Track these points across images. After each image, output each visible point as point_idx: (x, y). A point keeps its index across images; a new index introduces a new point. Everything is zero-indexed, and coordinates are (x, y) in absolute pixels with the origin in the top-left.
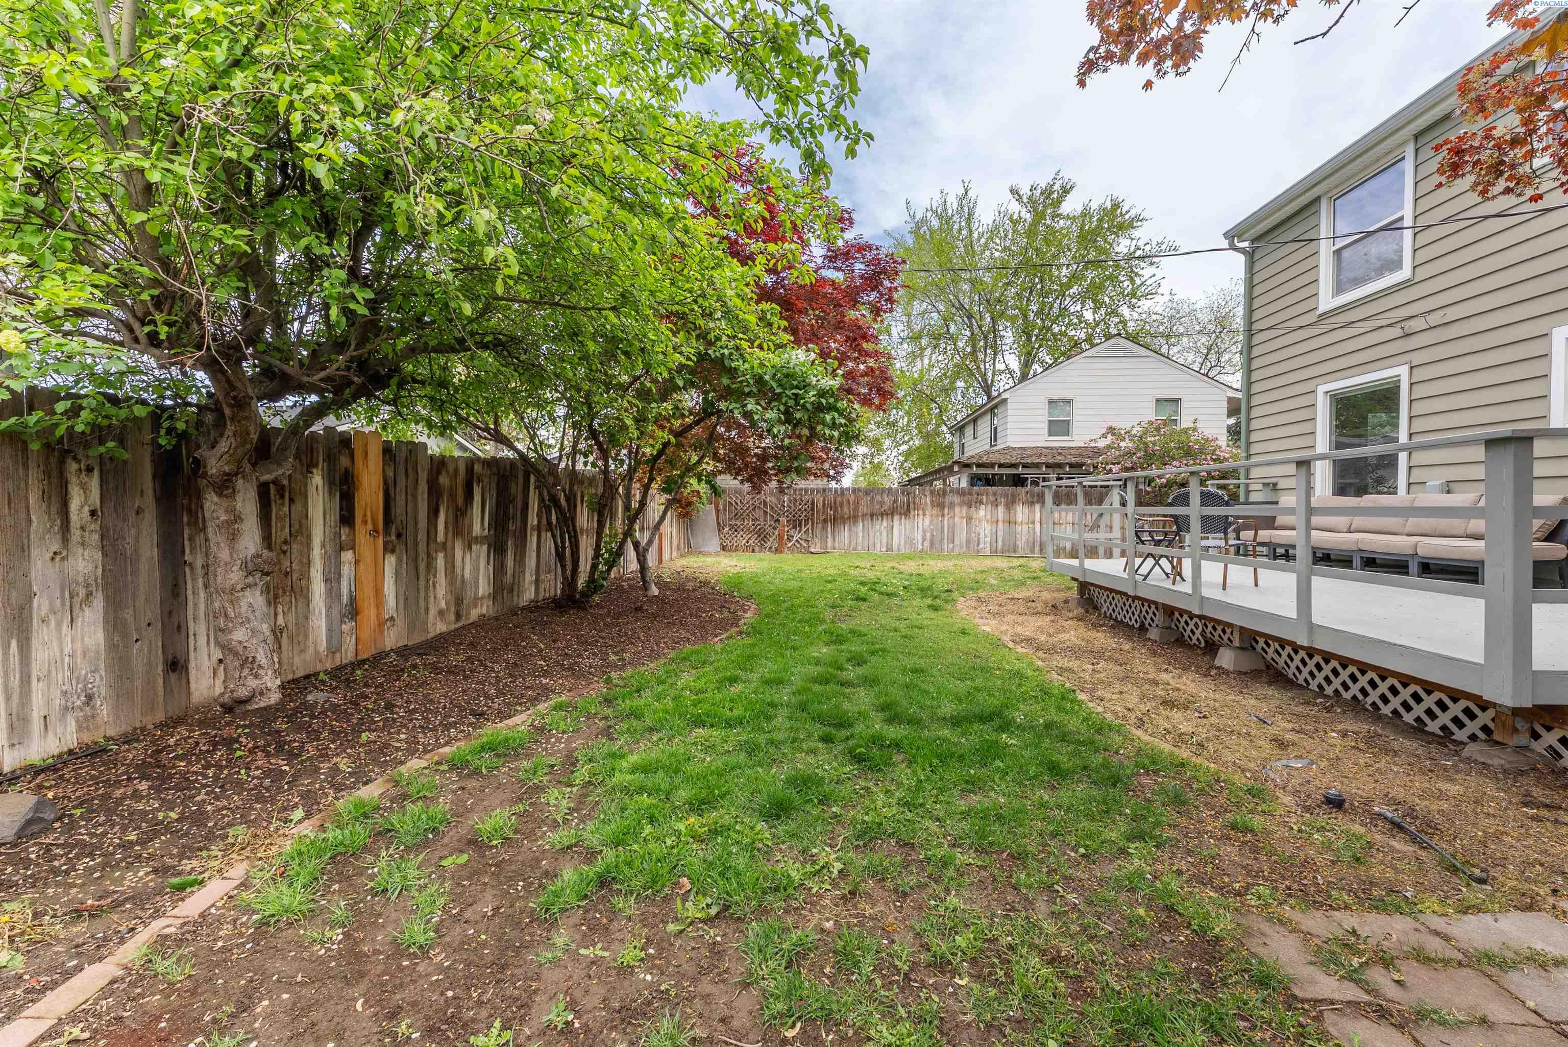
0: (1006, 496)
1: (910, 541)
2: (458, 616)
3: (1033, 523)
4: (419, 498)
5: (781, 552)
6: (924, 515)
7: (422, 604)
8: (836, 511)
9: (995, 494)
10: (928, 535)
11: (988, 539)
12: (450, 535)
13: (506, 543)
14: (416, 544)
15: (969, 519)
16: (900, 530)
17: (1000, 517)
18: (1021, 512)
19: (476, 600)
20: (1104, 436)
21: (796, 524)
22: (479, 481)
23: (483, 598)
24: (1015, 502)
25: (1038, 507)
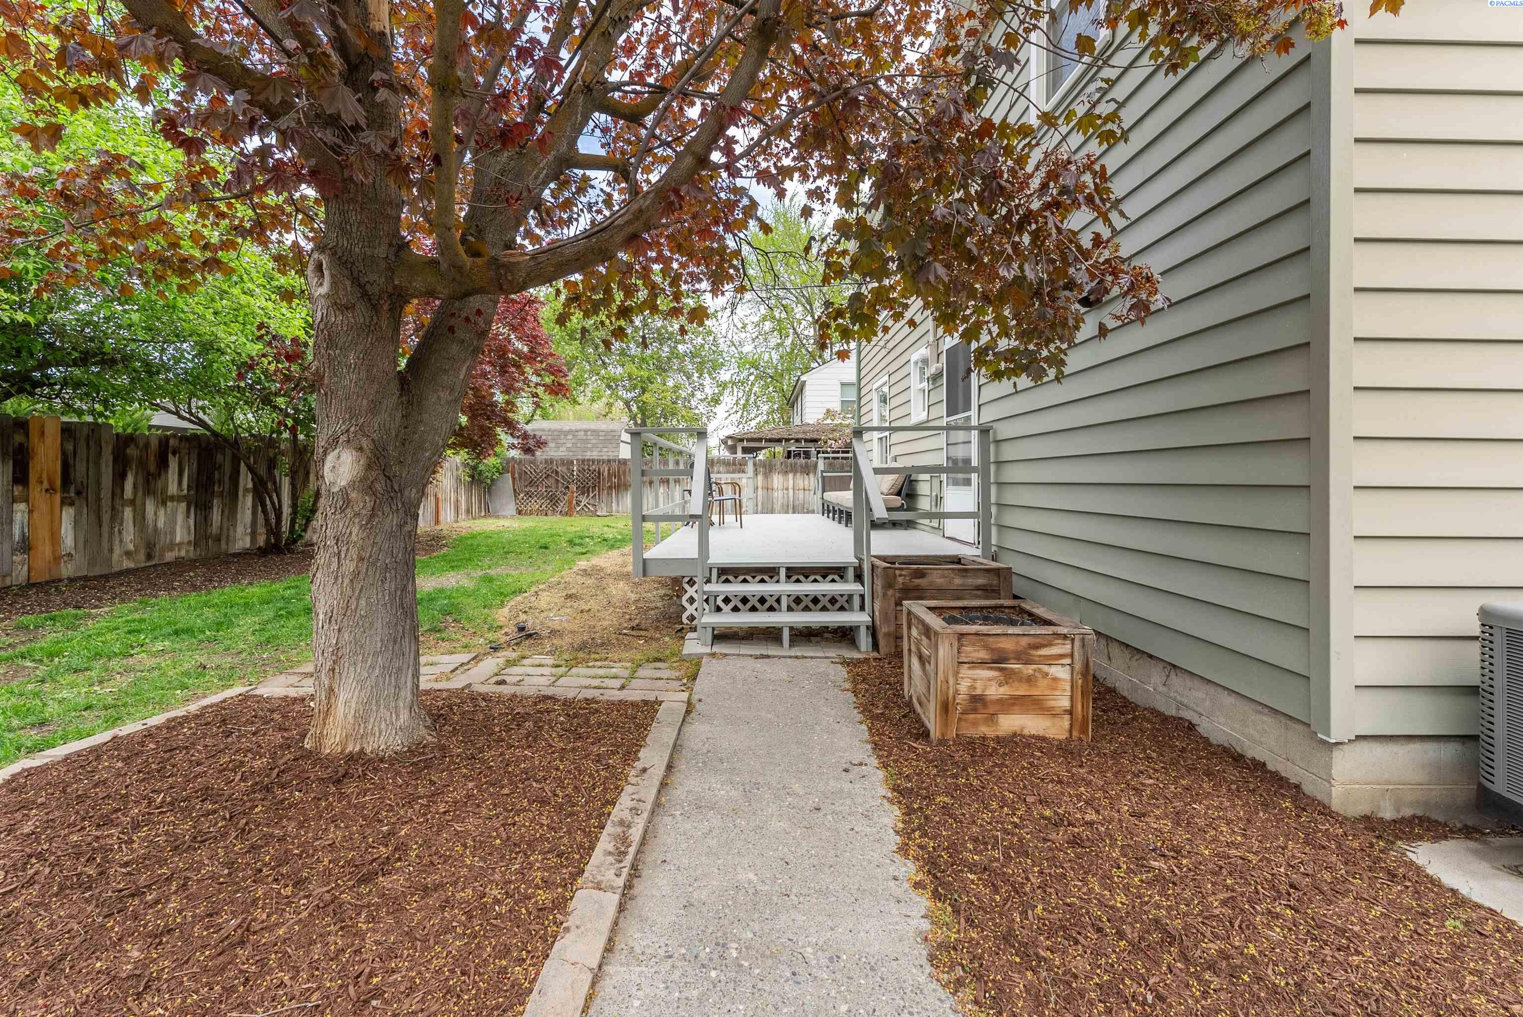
2: (149, 557)
3: (787, 489)
4: (103, 466)
5: (571, 516)
7: (105, 545)
8: (619, 479)
12: (140, 494)
13: (211, 502)
14: (99, 499)
17: (760, 484)
18: (777, 480)
19: (172, 546)
21: (584, 490)
22: (174, 454)
23: (181, 544)
24: (771, 471)
25: (791, 476)
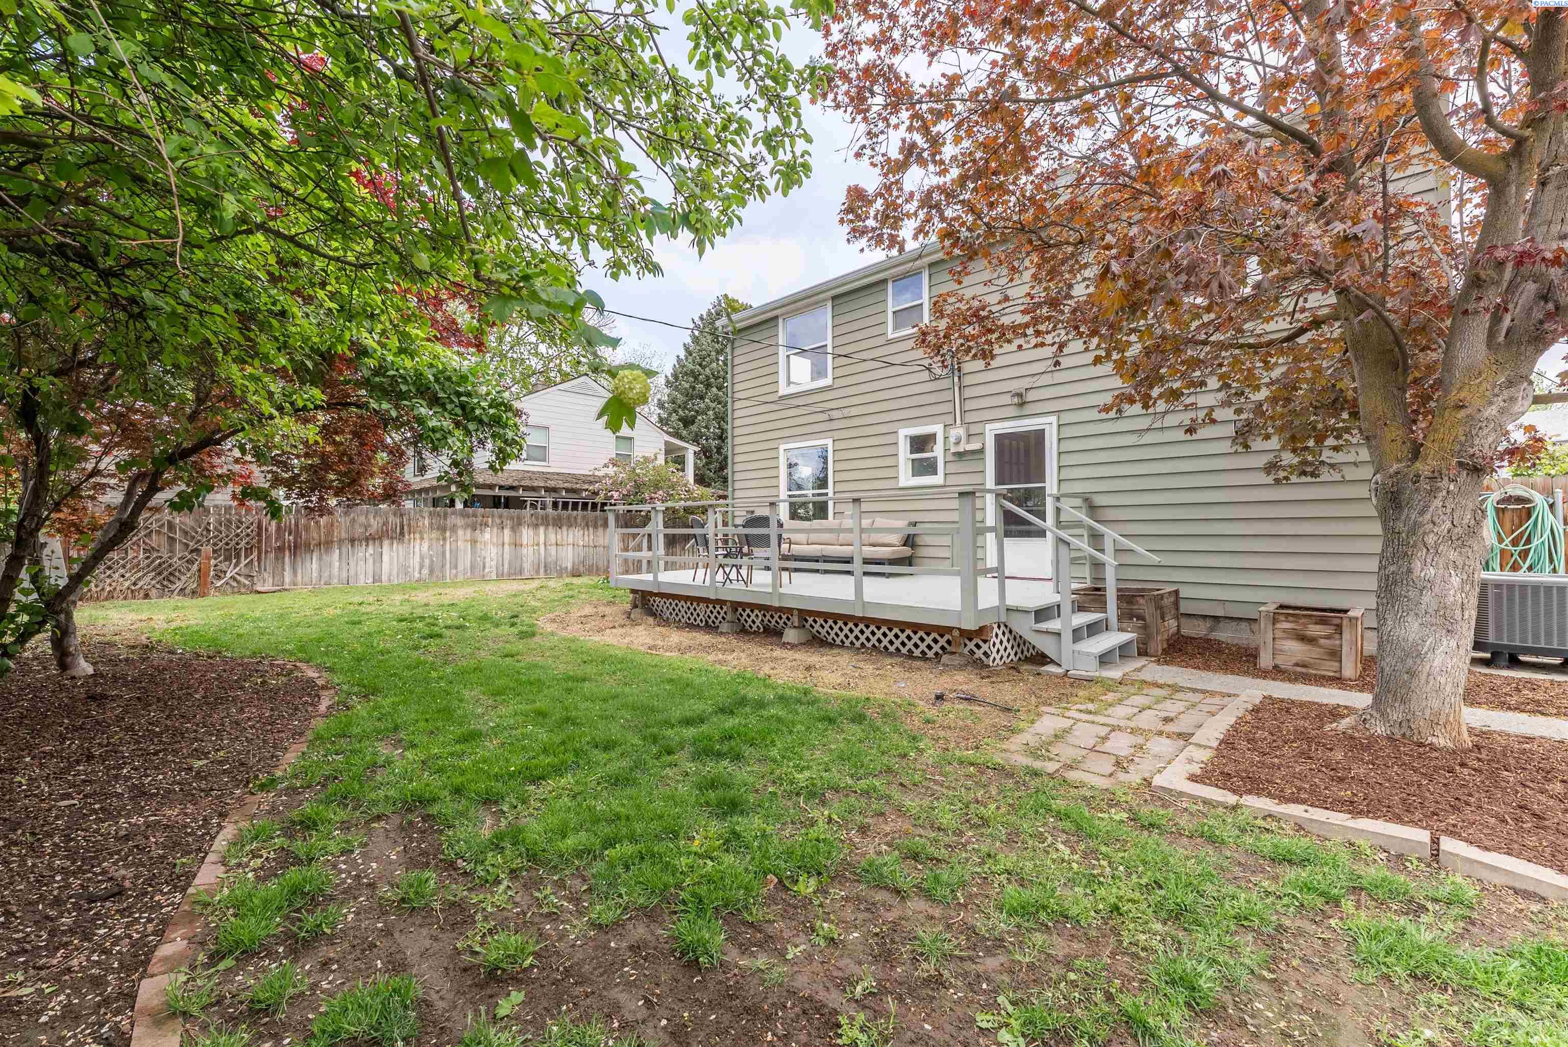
0: (512, 518)
1: (404, 570)
3: (538, 545)
5: (204, 595)
6: (422, 539)
8: (298, 535)
9: (501, 517)
10: (427, 562)
11: (494, 563)
15: (474, 542)
16: (391, 558)
17: (507, 540)
18: (527, 534)
20: (606, 466)
21: (231, 554)
24: (520, 524)
25: (542, 529)
